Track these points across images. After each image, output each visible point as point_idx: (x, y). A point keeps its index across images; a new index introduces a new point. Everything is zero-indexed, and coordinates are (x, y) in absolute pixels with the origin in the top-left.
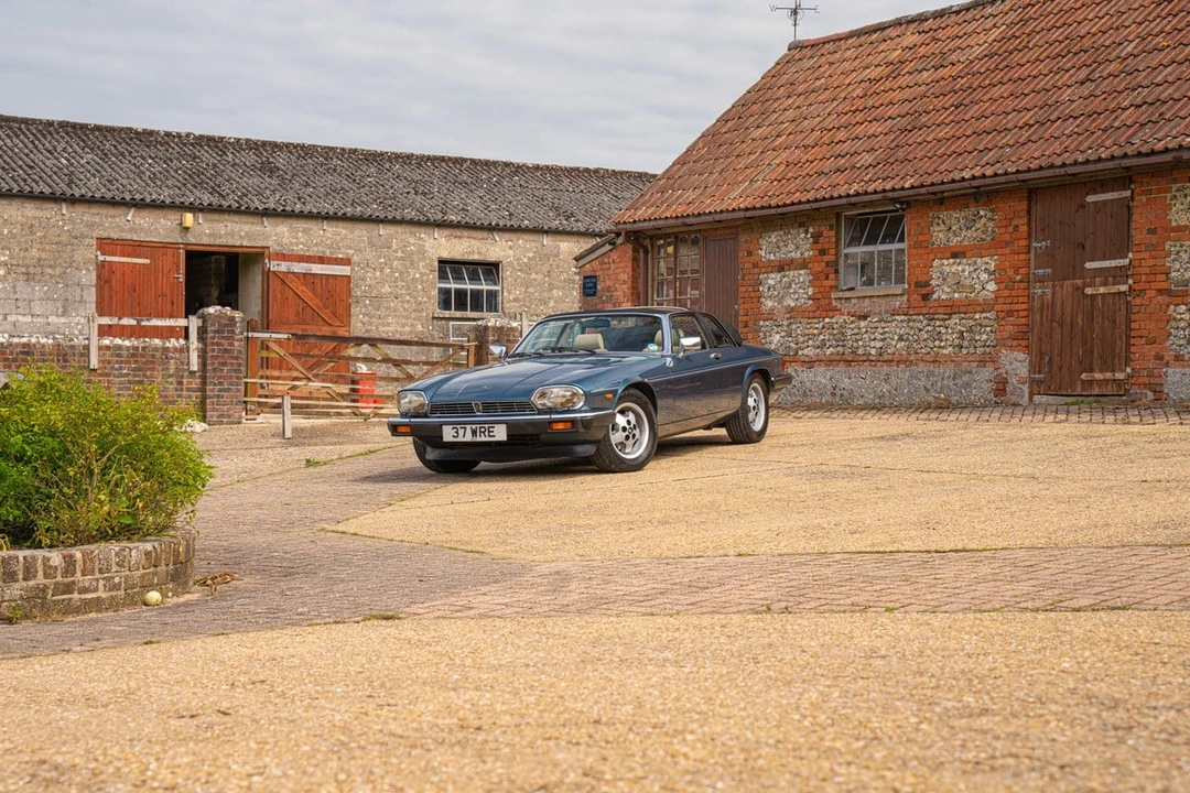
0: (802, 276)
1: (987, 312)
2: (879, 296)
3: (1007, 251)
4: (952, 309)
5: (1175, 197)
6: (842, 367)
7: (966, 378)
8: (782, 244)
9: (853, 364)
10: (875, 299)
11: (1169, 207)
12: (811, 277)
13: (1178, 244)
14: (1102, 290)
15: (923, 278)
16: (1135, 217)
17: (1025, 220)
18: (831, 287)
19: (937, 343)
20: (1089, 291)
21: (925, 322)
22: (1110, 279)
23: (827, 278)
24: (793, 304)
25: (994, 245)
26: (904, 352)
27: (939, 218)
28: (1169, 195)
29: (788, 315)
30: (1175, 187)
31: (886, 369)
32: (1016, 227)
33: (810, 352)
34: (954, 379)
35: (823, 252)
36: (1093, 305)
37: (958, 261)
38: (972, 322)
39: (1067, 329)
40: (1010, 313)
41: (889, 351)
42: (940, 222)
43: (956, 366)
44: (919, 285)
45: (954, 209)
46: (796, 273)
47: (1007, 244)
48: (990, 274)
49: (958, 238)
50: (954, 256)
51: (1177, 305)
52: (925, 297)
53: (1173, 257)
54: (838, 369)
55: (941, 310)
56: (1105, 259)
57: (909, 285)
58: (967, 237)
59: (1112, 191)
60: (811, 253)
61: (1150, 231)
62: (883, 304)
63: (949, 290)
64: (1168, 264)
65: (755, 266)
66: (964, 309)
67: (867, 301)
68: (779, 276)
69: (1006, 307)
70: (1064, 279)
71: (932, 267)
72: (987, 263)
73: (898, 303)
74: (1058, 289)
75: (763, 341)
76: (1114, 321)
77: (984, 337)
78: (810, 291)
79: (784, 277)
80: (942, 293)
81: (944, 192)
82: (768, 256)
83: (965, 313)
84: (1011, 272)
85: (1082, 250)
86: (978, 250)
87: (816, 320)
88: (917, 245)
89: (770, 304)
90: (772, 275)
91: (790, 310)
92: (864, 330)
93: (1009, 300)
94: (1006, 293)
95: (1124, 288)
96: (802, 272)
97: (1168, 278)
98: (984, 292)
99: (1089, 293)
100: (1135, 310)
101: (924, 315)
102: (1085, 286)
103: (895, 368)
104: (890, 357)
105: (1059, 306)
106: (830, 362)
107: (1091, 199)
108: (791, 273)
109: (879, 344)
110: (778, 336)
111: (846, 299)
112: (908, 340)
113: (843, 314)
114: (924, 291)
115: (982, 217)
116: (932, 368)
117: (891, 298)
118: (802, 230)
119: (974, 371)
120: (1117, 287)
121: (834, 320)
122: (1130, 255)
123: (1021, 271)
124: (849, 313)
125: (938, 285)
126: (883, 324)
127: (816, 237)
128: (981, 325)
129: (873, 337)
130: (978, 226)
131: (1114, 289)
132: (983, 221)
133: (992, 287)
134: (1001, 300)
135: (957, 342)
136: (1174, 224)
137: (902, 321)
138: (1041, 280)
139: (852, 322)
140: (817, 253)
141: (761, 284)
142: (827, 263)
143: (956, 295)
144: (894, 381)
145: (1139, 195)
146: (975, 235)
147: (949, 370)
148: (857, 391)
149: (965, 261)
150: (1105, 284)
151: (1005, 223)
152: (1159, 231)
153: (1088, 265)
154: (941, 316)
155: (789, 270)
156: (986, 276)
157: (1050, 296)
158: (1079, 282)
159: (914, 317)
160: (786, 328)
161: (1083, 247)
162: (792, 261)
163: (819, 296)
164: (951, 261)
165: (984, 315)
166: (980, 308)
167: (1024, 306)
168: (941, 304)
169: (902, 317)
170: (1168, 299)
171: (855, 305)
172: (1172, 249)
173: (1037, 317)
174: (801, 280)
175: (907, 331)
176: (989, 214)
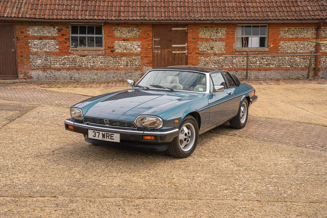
0: (53, 42)
1: (137, 56)
2: (92, 50)
3: (145, 40)
4: (122, 55)
5: (201, 31)
6: (75, 71)
7: (130, 74)
8: (41, 31)
9: (80, 70)
10: (90, 51)
11: (199, 33)
12: (57, 43)
13: (201, 42)
14: (178, 52)
15: (112, 46)
16: (188, 35)
17: (152, 33)
18: (68, 46)
19: (117, 64)
20: (173, 52)
21: (112, 58)
22: (180, 50)
23: (66, 43)
24: (48, 51)
25: (140, 38)
26: (103, 67)
27: (117, 29)
28: (199, 30)
29: (46, 54)
30: (200, 28)
31: (95, 71)
32: (148, 34)
33: (57, 66)
34: (125, 74)
35: (63, 35)
36: (175, 56)
37: (125, 42)
38: (131, 59)
39: (166, 61)
40: (146, 57)
41: (97, 66)
42: (118, 30)
43: (126, 71)
44: (109, 47)
45: (124, 27)
46: (49, 41)
47: (145, 38)
48: (138, 46)
49: (125, 36)
50: (124, 40)
51: (201, 57)
52: (112, 51)
53: (200, 45)
54: (73, 71)
55: (119, 55)
56: (179, 44)
57: (105, 47)
58: (129, 35)
59: (180, 28)
60: (57, 35)
61: (193, 39)
62: (94, 53)
63: (122, 50)
64: (198, 47)
65: (25, 37)
66: (129, 55)
67: (86, 52)
68: (40, 41)
69: (145, 55)
70: (165, 49)
71: (114, 43)
72: (137, 43)
73: (100, 53)
74: (163, 51)
75: (32, 62)
76: (182, 60)
77: (136, 63)
78: (57, 47)
79: (42, 41)
80: (119, 50)
81: (128, 22)
82: (33, 34)
83: (128, 56)
84: (147, 46)
85: (171, 42)
86: (134, 39)
87: (60, 56)
88: (108, 36)
89: (35, 50)
90: (37, 41)
91: (46, 52)
92: (85, 60)
93: (147, 53)
94: (145, 51)
95: (185, 52)
96: (53, 40)
97: (199, 50)
98: (136, 51)
99: (174, 53)
100: (188, 57)
101: (112, 56)
102: (172, 51)
103: (100, 71)
104: (98, 68)
105: (163, 56)
106: (68, 69)
107: (173, 29)
108: (47, 41)
109: (93, 64)
110: (40, 61)
111: (76, 50)
112: (105, 63)
113: (75, 55)
114: (112, 49)
115: (135, 30)
116: (116, 71)
117: (98, 51)
118: (52, 27)
119: (133, 72)
120: (183, 52)
121: (69, 56)
122: (186, 44)
123: (150, 46)
124: (77, 55)
125: (117, 48)
126: (93, 58)
127: (59, 30)
128: (134, 60)
129: (89, 62)
130: (133, 32)
131: (181, 52)
132: (135, 31)
133: (139, 49)
134: (142, 53)
135: (125, 64)
136: (200, 37)
137: (102, 58)
138: (157, 49)
139: (79, 57)
140: (61, 35)
141: (29, 43)
142: (66, 39)
143: (125, 51)
144: (99, 75)
145: (189, 29)
146: (132, 35)
147: (123, 72)
148: (82, 78)
149: (128, 42)
150: (178, 51)
151: (144, 33)
152: (196, 39)
153: (173, 46)
154: (118, 57)
155: (46, 39)
156: (137, 47)
157: (160, 53)
158: (170, 50)
159: (107, 57)
160: (44, 58)
161: (171, 41)
162: (47, 37)
163: (63, 49)
164: (123, 42)
165: (136, 57)
166: (135, 55)
167: (152, 55)
168: (118, 53)
169: (102, 57)
170: (199, 55)
171: (80, 52)
172: (200, 43)
173: (156, 58)
174: (53, 43)
175: (104, 60)
176: (137, 30)
